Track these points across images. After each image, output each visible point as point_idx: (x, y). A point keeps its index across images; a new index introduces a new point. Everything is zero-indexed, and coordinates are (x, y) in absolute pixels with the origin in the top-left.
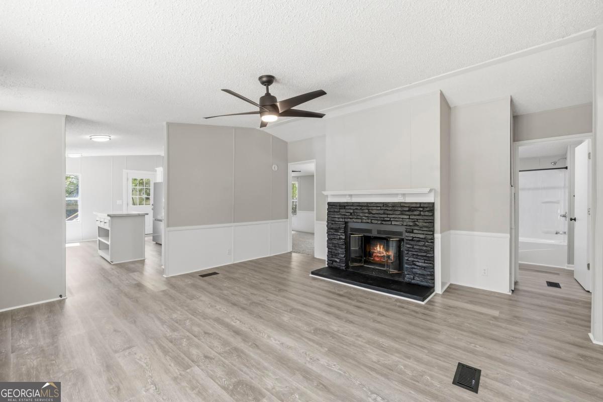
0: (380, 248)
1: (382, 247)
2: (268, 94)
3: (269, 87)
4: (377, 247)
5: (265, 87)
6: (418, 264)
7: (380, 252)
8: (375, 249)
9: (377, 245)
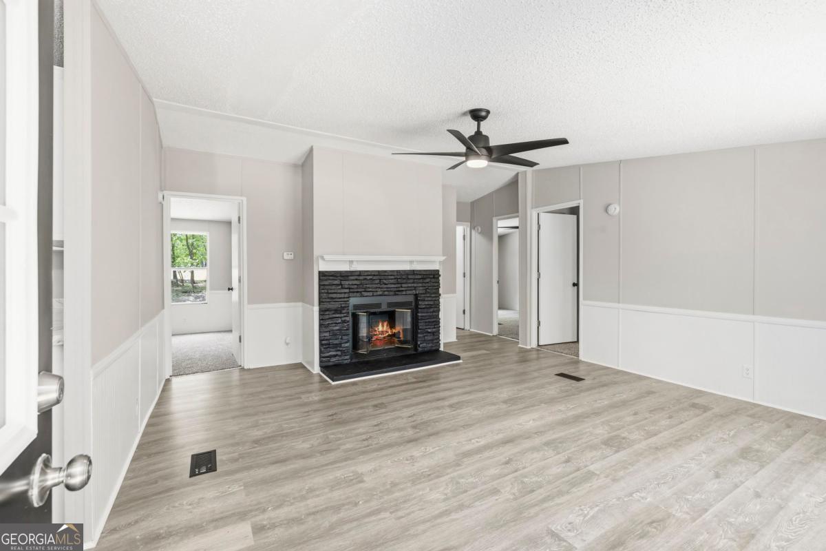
0: (383, 326)
1: (385, 324)
2: (478, 133)
3: (482, 123)
4: (378, 326)
5: (476, 123)
6: (429, 330)
7: (382, 332)
8: (376, 331)
9: (379, 322)
